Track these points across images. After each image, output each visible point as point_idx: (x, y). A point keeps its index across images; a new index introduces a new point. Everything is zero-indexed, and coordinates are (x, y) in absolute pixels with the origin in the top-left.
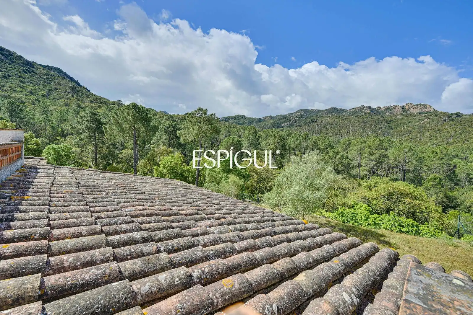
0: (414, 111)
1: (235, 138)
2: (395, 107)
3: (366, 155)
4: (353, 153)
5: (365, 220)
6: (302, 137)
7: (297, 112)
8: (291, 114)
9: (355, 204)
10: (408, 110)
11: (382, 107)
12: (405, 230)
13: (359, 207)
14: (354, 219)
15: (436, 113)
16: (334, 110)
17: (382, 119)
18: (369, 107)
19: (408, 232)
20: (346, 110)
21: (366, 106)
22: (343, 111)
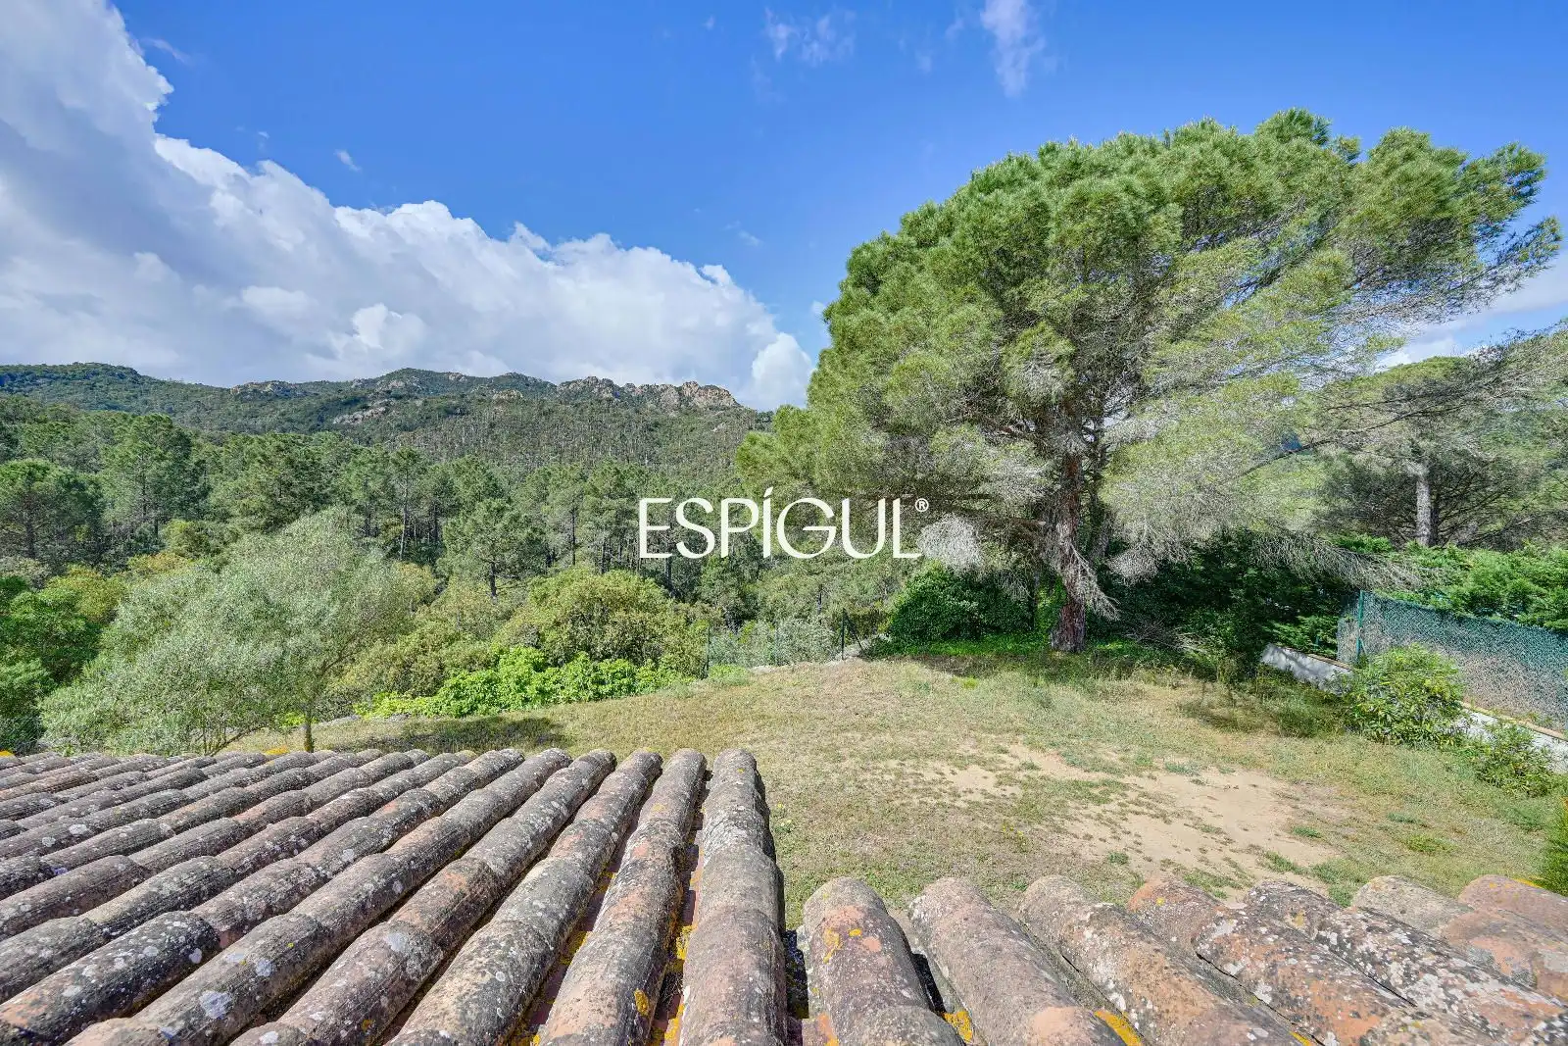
0: (700, 402)
1: (45, 470)
2: (666, 388)
3: (587, 514)
4: (554, 512)
5: (519, 691)
6: (396, 463)
7: (390, 376)
8: (367, 382)
9: (501, 652)
10: (690, 399)
11: (638, 386)
12: (604, 689)
13: (511, 658)
14: (489, 695)
15: (737, 411)
16: (515, 381)
17: (636, 416)
18: (610, 384)
19: (611, 693)
20: (552, 385)
21: (600, 378)
22: (541, 387)
